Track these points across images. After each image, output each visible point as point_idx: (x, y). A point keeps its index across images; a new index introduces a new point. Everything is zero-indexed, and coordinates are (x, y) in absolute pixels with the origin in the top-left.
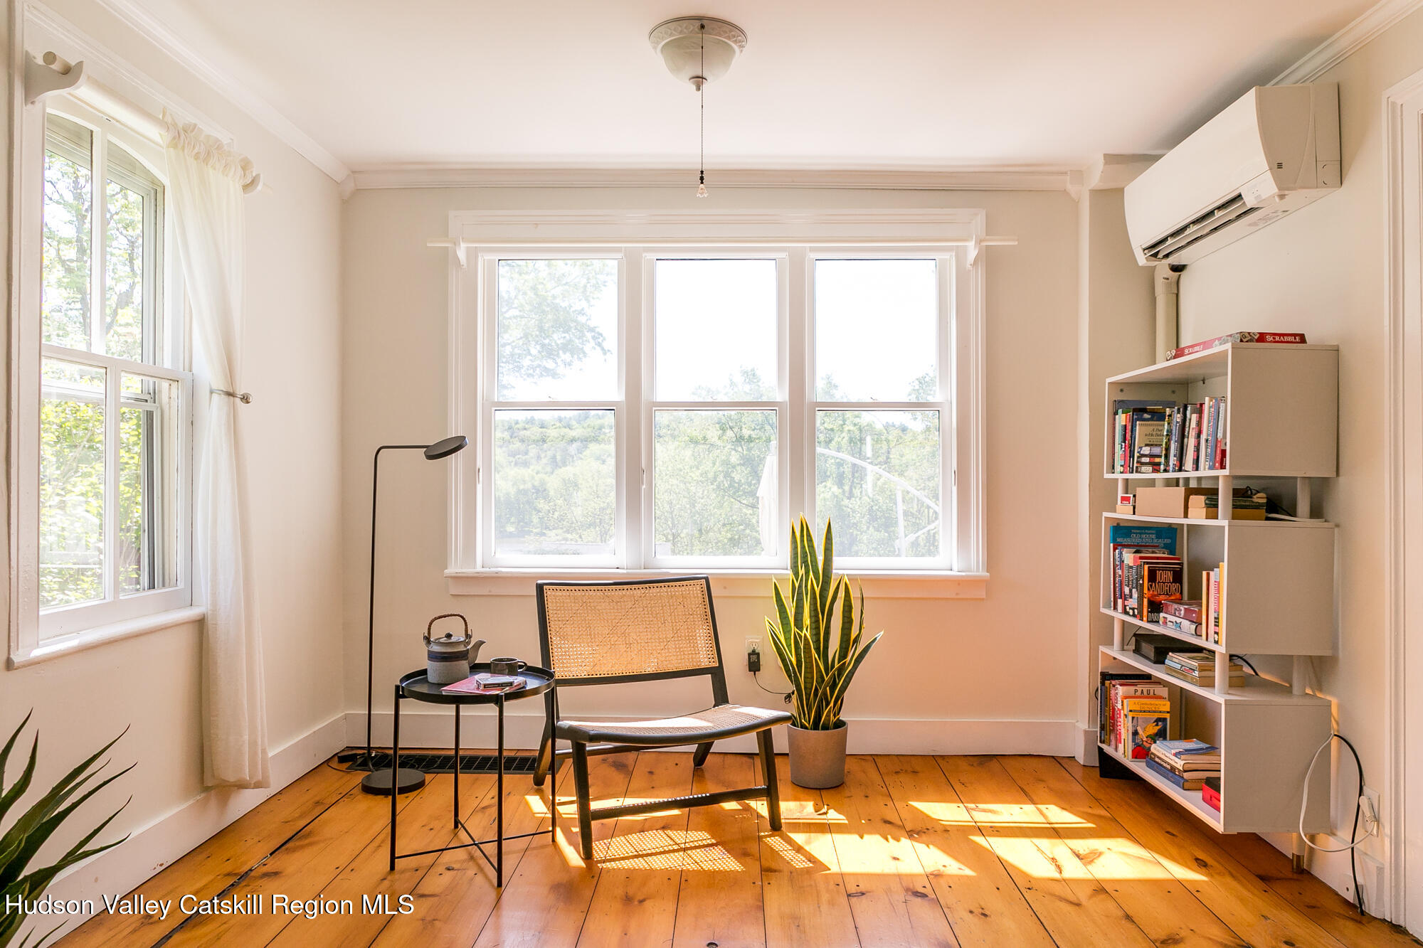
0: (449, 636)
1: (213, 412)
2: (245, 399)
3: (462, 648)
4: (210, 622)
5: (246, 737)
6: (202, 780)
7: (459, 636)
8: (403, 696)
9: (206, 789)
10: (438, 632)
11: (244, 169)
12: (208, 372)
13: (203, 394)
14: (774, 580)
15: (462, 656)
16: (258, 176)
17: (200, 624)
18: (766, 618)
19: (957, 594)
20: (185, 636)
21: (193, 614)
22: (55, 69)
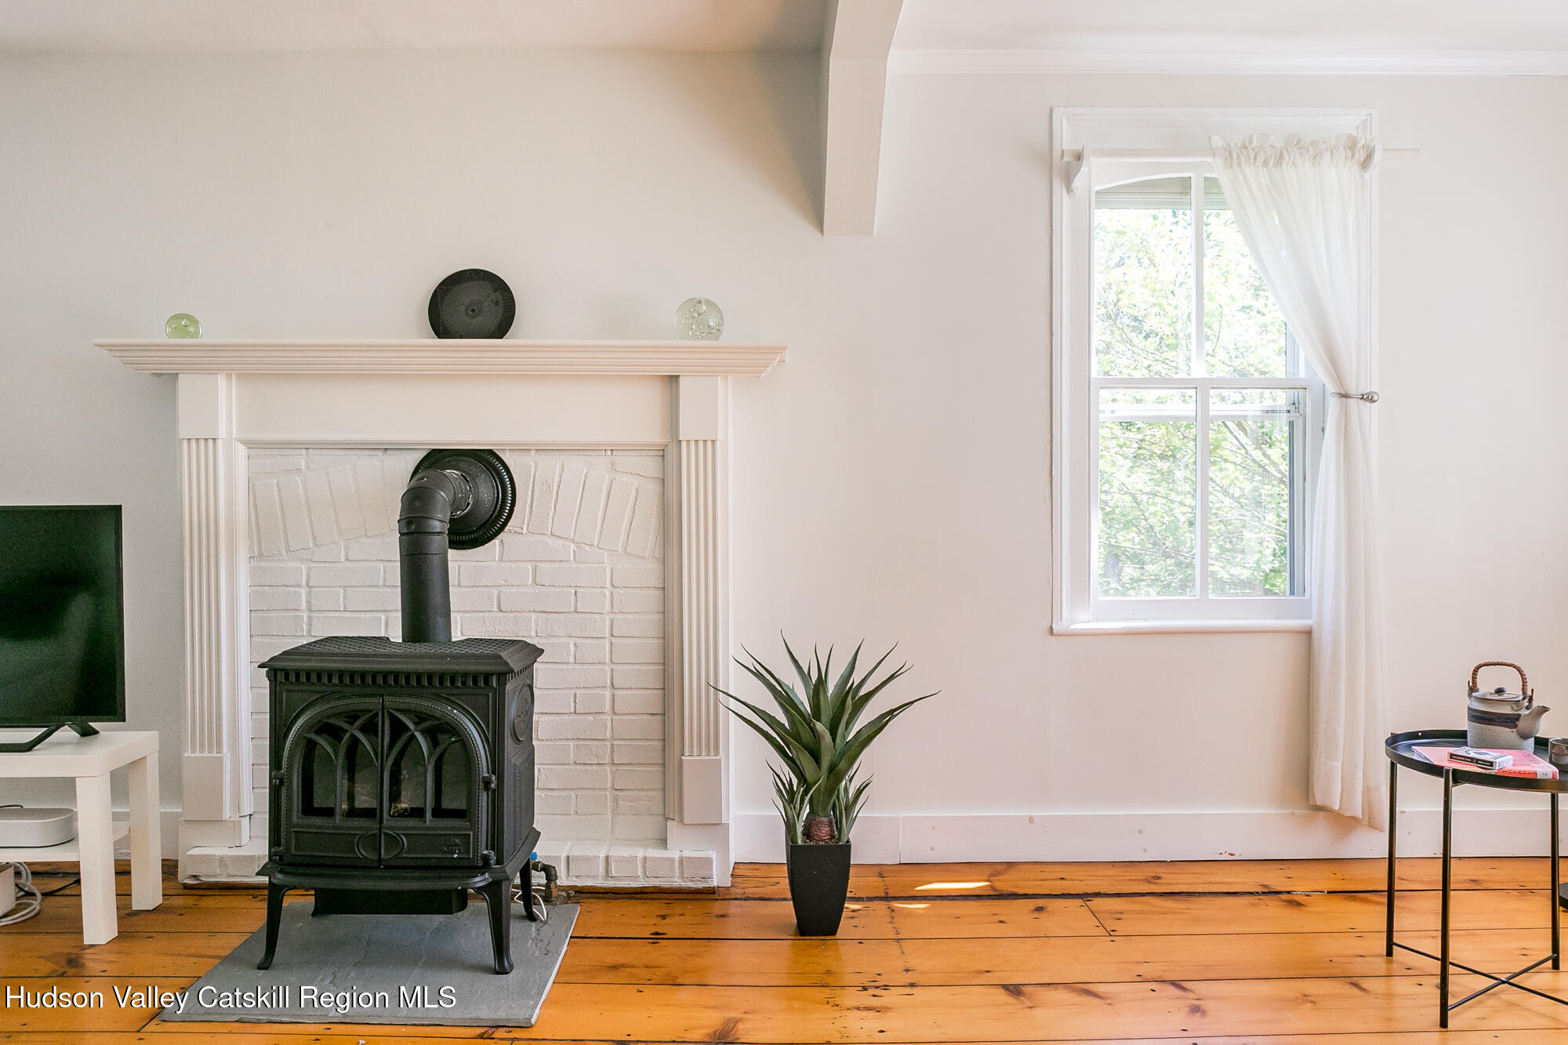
2: (1368, 398)
20: (1284, 644)
21: (1299, 624)
22: (1068, 158)
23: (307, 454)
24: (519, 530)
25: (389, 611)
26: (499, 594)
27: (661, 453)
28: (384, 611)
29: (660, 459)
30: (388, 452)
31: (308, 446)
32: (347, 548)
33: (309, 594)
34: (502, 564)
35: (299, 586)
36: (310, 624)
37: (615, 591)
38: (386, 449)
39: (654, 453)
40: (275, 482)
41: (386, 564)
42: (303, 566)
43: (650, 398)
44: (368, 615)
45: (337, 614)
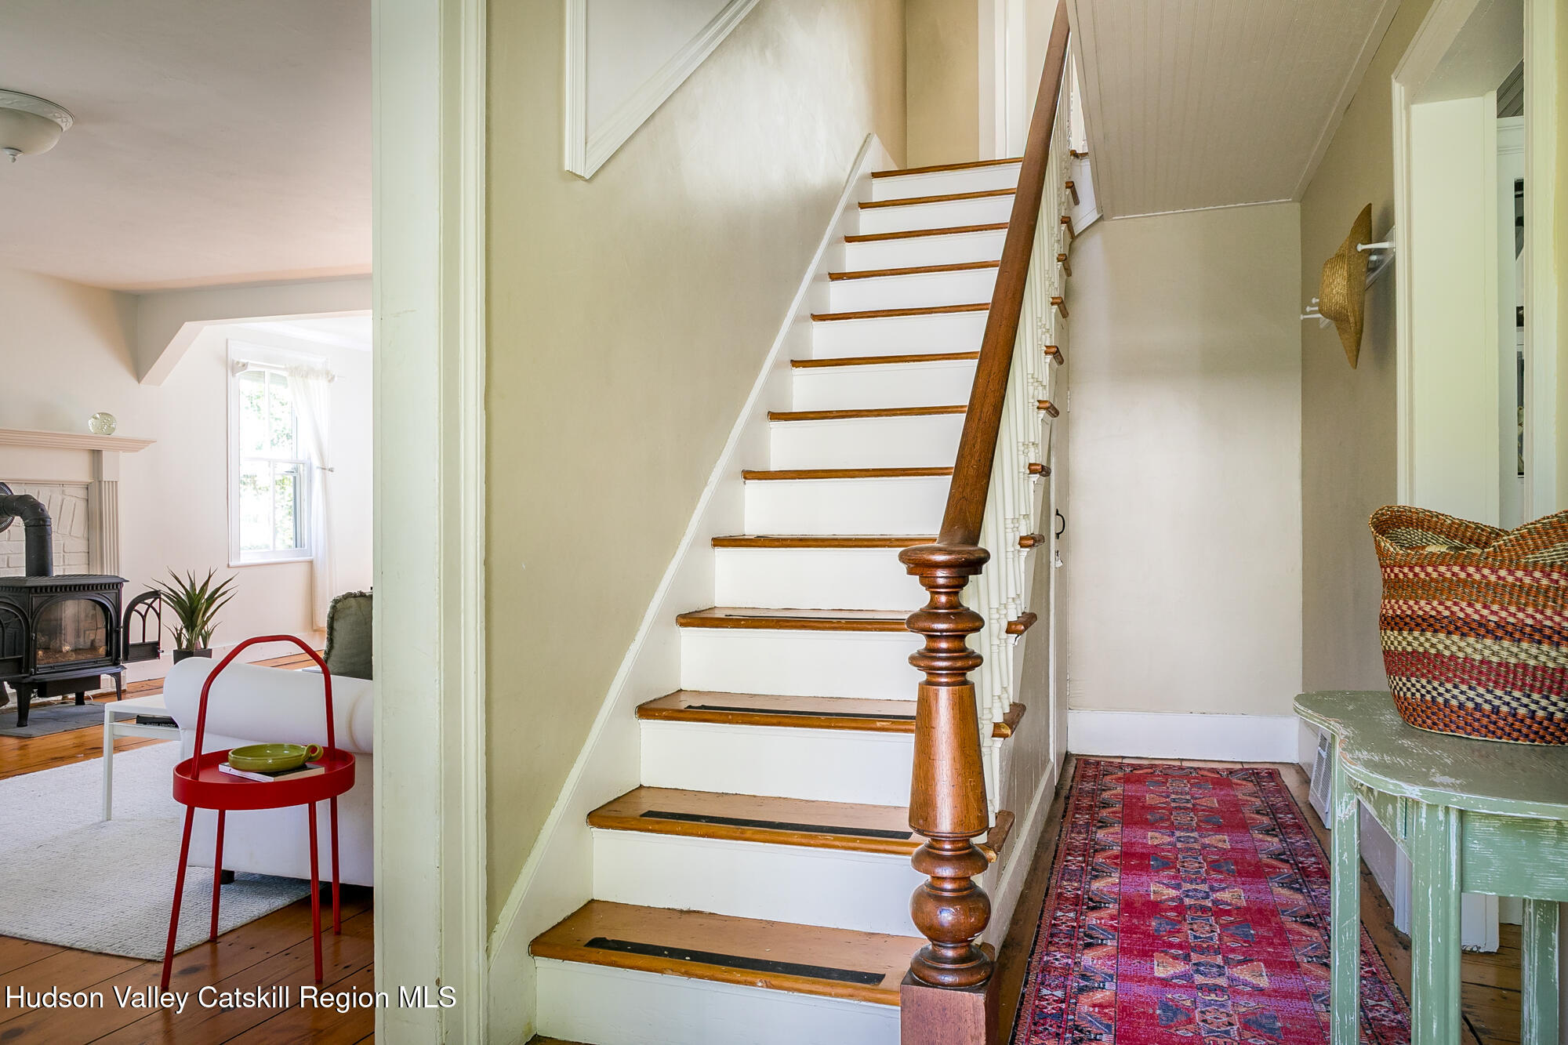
1: (317, 474)
2: (331, 470)
4: (315, 562)
6: (312, 627)
11: (327, 374)
12: (316, 463)
13: (314, 468)
16: (335, 376)
17: (311, 562)
20: (304, 568)
21: (308, 558)
22: (240, 365)
24: (17, 524)
27: (86, 486)
29: (85, 489)
37: (66, 554)
39: (82, 488)
43: (83, 459)
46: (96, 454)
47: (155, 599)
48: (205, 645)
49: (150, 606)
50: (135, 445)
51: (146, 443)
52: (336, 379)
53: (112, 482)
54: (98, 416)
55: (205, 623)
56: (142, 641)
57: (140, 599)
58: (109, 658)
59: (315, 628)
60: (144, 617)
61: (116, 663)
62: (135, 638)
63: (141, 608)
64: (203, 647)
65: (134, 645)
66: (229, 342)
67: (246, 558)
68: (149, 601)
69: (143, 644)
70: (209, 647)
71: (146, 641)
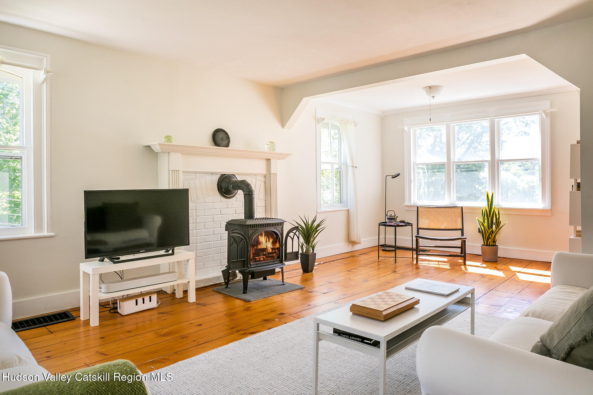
0: (391, 215)
1: (350, 170)
2: (356, 167)
3: (393, 217)
4: (350, 210)
5: (356, 233)
6: (349, 241)
7: (393, 215)
8: (380, 225)
9: (350, 242)
10: (389, 214)
11: (354, 123)
12: (349, 163)
13: (349, 167)
14: (482, 208)
15: (394, 219)
16: (357, 123)
17: (348, 210)
18: (477, 218)
19: (542, 214)
20: (345, 213)
21: (347, 209)
22: (322, 119)
23: (196, 175)
24: (239, 194)
25: (214, 215)
26: (236, 209)
27: (265, 176)
28: (213, 215)
29: (264, 177)
30: (213, 175)
31: (196, 173)
32: (204, 199)
33: (196, 212)
34: (236, 202)
35: (194, 210)
36: (196, 220)
37: (257, 207)
38: (212, 174)
39: (263, 176)
40: (188, 182)
41: (213, 203)
42: (195, 204)
43: (263, 163)
44: (209, 216)
45: (203, 217)
46: (268, 160)
47: (297, 231)
48: (313, 251)
49: (295, 234)
50: (283, 156)
51: (288, 155)
52: (358, 125)
53: (275, 174)
54: (268, 143)
55: (313, 241)
56: (292, 251)
57: (291, 231)
58: (279, 259)
59: (350, 241)
60: (292, 239)
61: (281, 262)
62: (289, 250)
63: (291, 234)
64: (312, 252)
65: (289, 253)
66: (317, 108)
67: (323, 209)
68: (294, 231)
69: (293, 253)
70: (314, 252)
71: (293, 251)
